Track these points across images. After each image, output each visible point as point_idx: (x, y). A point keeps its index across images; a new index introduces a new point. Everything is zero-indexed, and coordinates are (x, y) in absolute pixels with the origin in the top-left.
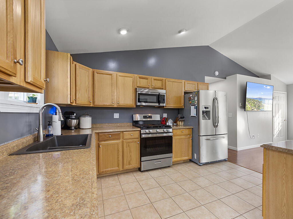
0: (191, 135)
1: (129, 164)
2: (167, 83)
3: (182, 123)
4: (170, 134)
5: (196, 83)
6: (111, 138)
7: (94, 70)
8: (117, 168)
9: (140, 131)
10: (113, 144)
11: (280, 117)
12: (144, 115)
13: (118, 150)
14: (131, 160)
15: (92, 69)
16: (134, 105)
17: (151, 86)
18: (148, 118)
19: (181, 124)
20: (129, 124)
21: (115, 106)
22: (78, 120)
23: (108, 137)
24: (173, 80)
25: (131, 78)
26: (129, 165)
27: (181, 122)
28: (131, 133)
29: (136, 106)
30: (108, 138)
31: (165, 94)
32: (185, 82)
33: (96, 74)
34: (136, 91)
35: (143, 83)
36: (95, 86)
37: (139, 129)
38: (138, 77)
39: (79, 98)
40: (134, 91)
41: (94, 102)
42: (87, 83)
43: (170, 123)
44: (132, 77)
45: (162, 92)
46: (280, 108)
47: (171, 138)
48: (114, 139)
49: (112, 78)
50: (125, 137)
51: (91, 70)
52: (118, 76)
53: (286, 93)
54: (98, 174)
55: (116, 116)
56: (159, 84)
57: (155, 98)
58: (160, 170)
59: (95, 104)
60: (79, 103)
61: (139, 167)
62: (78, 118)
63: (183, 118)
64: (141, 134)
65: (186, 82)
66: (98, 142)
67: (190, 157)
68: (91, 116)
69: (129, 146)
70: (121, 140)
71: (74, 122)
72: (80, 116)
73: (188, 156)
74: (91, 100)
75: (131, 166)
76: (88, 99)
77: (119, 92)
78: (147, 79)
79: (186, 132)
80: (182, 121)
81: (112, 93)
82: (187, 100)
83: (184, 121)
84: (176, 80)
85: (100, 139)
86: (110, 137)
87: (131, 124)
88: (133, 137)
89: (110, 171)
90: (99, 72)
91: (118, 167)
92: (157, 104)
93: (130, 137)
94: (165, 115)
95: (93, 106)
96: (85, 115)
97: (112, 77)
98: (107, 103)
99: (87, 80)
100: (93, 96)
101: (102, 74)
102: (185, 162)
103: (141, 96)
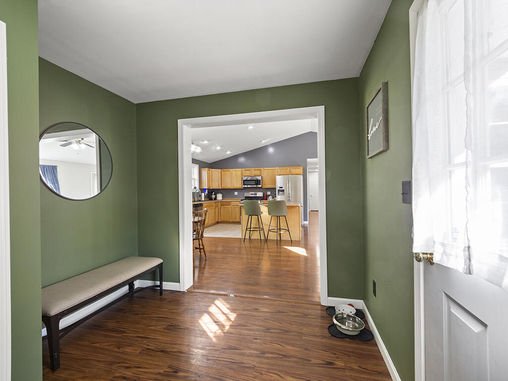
2: (263, 171)
12: (251, 193)
16: (242, 187)
17: (252, 175)
18: (254, 195)
21: (235, 188)
24: (268, 168)
30: (225, 204)
31: (261, 179)
33: (222, 172)
34: (243, 179)
35: (248, 173)
38: (244, 170)
39: (213, 185)
40: (241, 179)
41: (221, 187)
42: (218, 177)
44: (240, 171)
45: (259, 178)
48: (227, 205)
51: (220, 170)
52: (233, 171)
55: (236, 193)
56: (258, 173)
57: (254, 182)
60: (214, 187)
62: (215, 194)
65: (279, 169)
66: (221, 206)
68: (221, 194)
70: (231, 206)
71: (214, 196)
76: (218, 186)
77: (234, 180)
78: (251, 170)
89: (226, 221)
91: (230, 220)
92: (256, 186)
94: (268, 193)
96: (218, 193)
97: (230, 172)
98: (228, 186)
99: (218, 175)
100: (221, 183)
103: (245, 182)
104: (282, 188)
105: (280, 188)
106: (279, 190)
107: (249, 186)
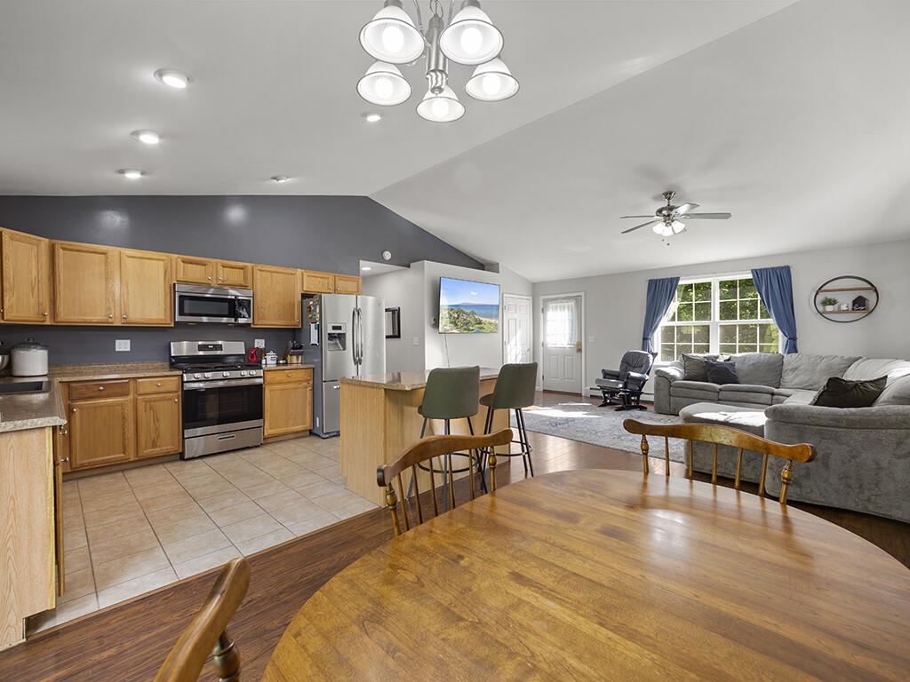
0: (311, 382)
1: (154, 445)
2: (258, 275)
3: (298, 358)
4: (260, 381)
5: (331, 277)
6: (104, 393)
7: (54, 241)
8: (122, 455)
9: (182, 376)
10: (109, 406)
11: (518, 343)
12: (200, 343)
13: (124, 418)
14: (158, 437)
15: (47, 240)
16: (169, 322)
17: (214, 281)
18: (211, 349)
19: (295, 361)
20: (159, 364)
21: (118, 324)
22: (6, 357)
23: (94, 392)
24: (274, 269)
25: (161, 263)
26: (153, 448)
27: (295, 357)
28: (159, 382)
29: (175, 323)
30: (97, 393)
31: (251, 299)
32: (302, 274)
33: (60, 253)
34: (175, 292)
35: (195, 273)
36: (57, 278)
37: (180, 373)
38: (180, 260)
39: (11, 307)
40: (168, 291)
41: (54, 314)
42: (34, 273)
43: (270, 360)
44: (163, 260)
45: (245, 295)
46: (518, 327)
47: (260, 388)
48: (109, 396)
49: (106, 261)
50: (141, 391)
51: (45, 241)
52: (124, 257)
53: (531, 298)
54: (69, 470)
55: (123, 345)
56: (236, 277)
57: (226, 305)
58: (232, 454)
59: (59, 320)
60: (12, 318)
61: (181, 451)
63: (301, 347)
64: (183, 382)
65: (305, 274)
66: (69, 402)
67: (308, 425)
68: (44, 347)
69: (151, 408)
70: (131, 396)
72: (13, 348)
73: (303, 424)
74: (48, 311)
75: (158, 449)
76: (36, 310)
77: (128, 293)
78: (204, 264)
79: (301, 375)
80: (298, 355)
81: (106, 294)
82: (305, 310)
83: (301, 354)
84: (281, 270)
85: (74, 396)
86: (100, 390)
87: (167, 364)
88: (162, 389)
89: (104, 462)
90: (69, 247)
91: (124, 453)
92: (231, 320)
93: (154, 389)
94: (258, 343)
95: (53, 324)
96: (28, 345)
97: (107, 258)
98: (96, 316)
99: (34, 263)
100: (53, 301)
101: (78, 251)
102: (298, 435)
103: (187, 302)
104: (340, 328)
105: (334, 328)
106: (331, 337)
107: (205, 319)
